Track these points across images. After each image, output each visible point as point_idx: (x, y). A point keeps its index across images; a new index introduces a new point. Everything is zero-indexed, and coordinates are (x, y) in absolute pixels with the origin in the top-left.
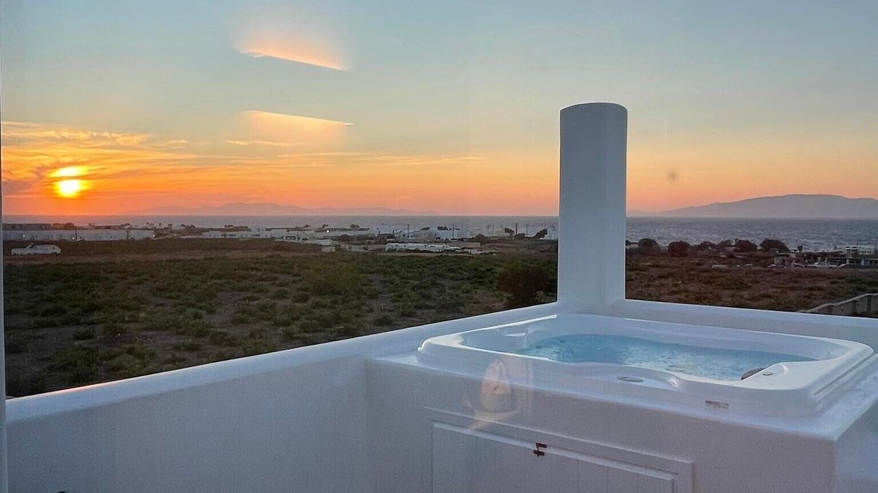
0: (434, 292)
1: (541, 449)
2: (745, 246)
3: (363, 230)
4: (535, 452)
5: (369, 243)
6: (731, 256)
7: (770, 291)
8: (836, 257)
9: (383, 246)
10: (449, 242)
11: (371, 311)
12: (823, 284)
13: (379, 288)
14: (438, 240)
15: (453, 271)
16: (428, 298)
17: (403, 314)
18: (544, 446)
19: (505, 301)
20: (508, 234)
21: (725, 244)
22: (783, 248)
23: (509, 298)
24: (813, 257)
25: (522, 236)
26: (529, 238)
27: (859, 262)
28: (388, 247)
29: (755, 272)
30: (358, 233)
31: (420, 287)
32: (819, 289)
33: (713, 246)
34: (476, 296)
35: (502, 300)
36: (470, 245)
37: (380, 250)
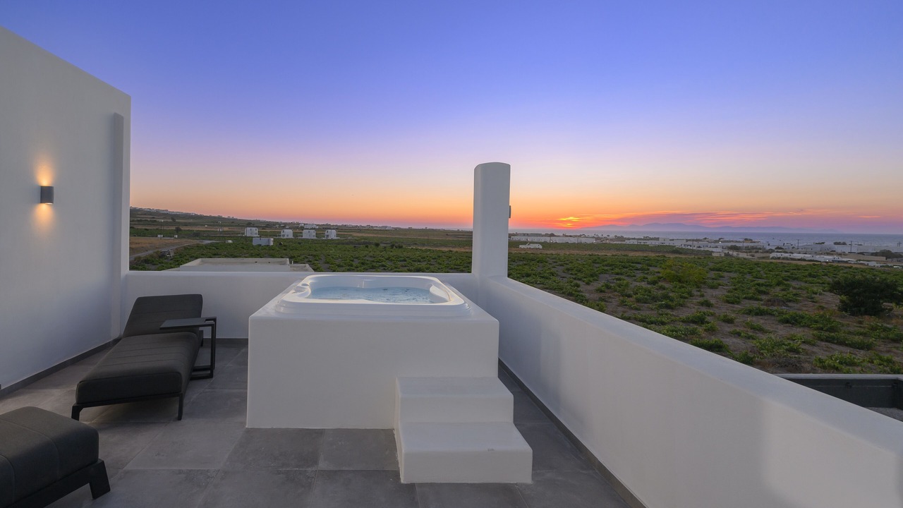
3: (754, 242)
5: (757, 252)
9: (769, 255)
10: (844, 255)
14: (830, 253)
28: (773, 255)
37: (764, 258)
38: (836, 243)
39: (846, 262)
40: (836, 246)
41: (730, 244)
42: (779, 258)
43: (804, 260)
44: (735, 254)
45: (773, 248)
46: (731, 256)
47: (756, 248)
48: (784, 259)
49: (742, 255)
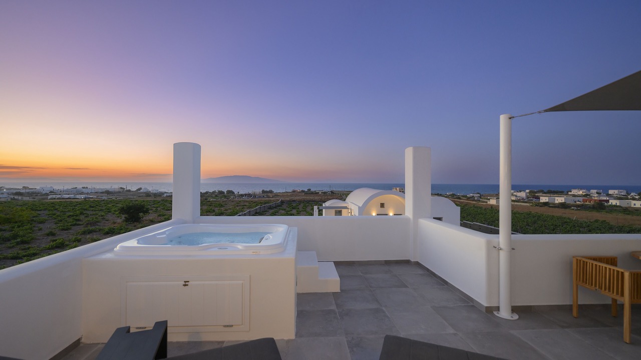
0: (82, 217)
1: (187, 283)
2: (221, 193)
3: (30, 189)
4: (184, 285)
5: (37, 195)
6: (216, 196)
7: (231, 207)
8: (249, 195)
9: (47, 197)
10: (89, 194)
11: (40, 229)
12: (247, 204)
13: (46, 218)
14: (82, 193)
15: (93, 207)
16: (79, 220)
17: (63, 230)
18: (188, 282)
19: (123, 218)
20: (122, 190)
21: (214, 192)
22: (233, 193)
23: (125, 217)
24: (242, 195)
25: (129, 191)
26: (133, 191)
27: (256, 196)
28: (50, 197)
29: (225, 201)
30: (27, 191)
31: (73, 216)
32: (245, 205)
33: (210, 193)
34: (107, 218)
35: (121, 218)
36: (102, 195)
37: (44, 199)
38: (83, 188)
39: (92, 198)
40: (84, 189)
41: (15, 191)
42: (55, 199)
43: (70, 199)
44: (20, 198)
45: (48, 192)
46: (17, 200)
47: (35, 193)
48: (58, 199)
49: (26, 199)
